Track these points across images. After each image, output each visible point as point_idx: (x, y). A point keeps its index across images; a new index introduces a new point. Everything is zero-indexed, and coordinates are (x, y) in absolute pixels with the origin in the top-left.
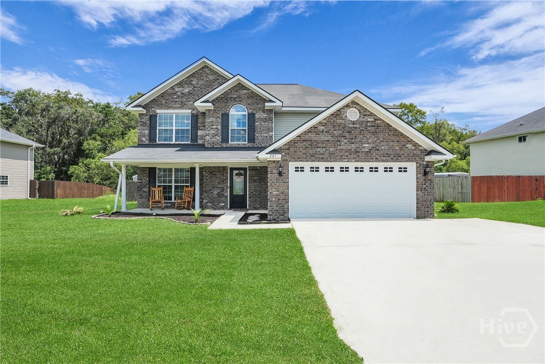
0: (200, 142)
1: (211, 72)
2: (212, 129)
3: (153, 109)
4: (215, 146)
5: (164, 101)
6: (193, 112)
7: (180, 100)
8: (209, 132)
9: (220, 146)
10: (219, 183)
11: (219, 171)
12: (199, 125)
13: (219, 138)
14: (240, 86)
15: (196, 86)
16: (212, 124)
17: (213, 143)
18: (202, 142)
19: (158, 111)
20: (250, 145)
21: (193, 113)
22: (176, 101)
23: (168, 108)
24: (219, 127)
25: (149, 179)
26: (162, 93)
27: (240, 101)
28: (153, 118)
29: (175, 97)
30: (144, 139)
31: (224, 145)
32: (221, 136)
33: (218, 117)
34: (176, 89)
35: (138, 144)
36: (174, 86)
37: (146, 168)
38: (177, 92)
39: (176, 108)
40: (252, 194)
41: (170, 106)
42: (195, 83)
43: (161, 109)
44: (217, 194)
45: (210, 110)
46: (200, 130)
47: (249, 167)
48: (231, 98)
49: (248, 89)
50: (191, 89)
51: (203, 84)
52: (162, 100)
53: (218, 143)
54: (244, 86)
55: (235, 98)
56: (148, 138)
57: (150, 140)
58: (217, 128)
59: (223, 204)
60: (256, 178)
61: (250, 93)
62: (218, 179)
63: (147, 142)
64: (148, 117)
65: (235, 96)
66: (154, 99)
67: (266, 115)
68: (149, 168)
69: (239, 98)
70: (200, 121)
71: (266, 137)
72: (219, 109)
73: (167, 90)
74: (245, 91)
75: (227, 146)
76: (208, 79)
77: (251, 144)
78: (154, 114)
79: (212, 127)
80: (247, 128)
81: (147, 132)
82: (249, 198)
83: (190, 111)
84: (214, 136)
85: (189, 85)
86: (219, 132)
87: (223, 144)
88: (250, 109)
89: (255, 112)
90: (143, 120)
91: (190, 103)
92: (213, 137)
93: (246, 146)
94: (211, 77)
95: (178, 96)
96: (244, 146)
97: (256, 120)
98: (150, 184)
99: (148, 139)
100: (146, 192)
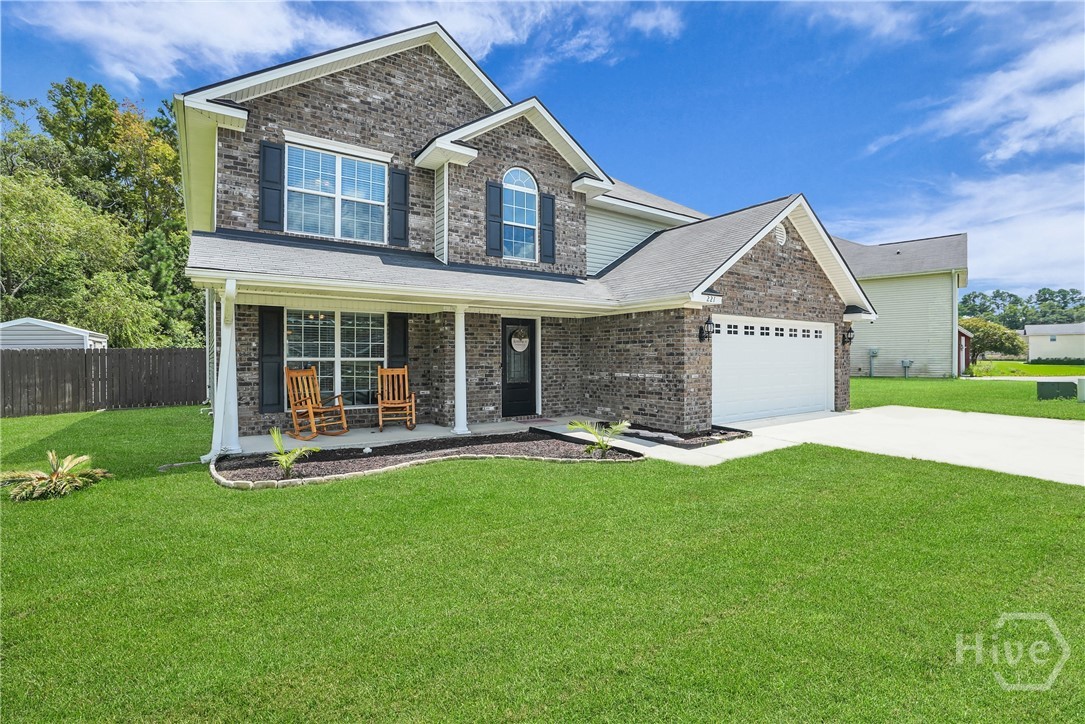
0: (415, 245)
1: (441, 67)
2: (465, 216)
3: (270, 125)
4: (472, 262)
5: (307, 110)
6: (396, 162)
7: (359, 119)
8: (459, 224)
9: (483, 263)
10: (481, 355)
11: (481, 326)
12: (412, 200)
13: (480, 243)
14: (523, 126)
15: (402, 91)
16: (464, 203)
17: (468, 253)
18: (419, 247)
19: (289, 135)
20: (544, 267)
21: (396, 166)
22: (347, 120)
23: (323, 134)
24: (482, 215)
25: (261, 344)
26: (302, 85)
27: (526, 161)
28: (271, 155)
29: (344, 106)
30: (239, 214)
31: (493, 261)
32: (484, 239)
33: (479, 190)
34: (347, 84)
35: (219, 229)
36: (341, 73)
37: (250, 307)
38: (349, 94)
39: (346, 139)
40: (549, 382)
41: (327, 128)
42: (399, 82)
43: (300, 130)
44: (477, 384)
45: (460, 167)
46: (414, 213)
47: (543, 319)
48: (507, 148)
49: (541, 138)
50: (388, 96)
51: (421, 93)
52: (302, 104)
53: (478, 255)
54: (532, 128)
55: (515, 150)
56: (255, 213)
57: (263, 220)
58: (475, 217)
59: (492, 408)
60: (556, 344)
61: (545, 147)
62: (480, 345)
63: (251, 226)
64: (253, 146)
65: (515, 147)
66: (274, 96)
67: (574, 205)
68: (260, 306)
69: (524, 153)
70: (413, 189)
71: (575, 253)
72: (481, 169)
73: (317, 80)
74: (535, 141)
75: (499, 265)
76: (433, 84)
77: (547, 265)
78: (273, 140)
79: (465, 211)
80: (536, 227)
81: (250, 193)
82: (544, 390)
83: (387, 157)
84: (470, 234)
85: (384, 85)
86: (482, 227)
87: (490, 258)
88: (545, 184)
89: (553, 193)
90: (235, 153)
91: (386, 134)
92: (467, 237)
93: (538, 269)
94: (443, 83)
95: (353, 108)
96: (533, 269)
97: (557, 213)
98: (265, 359)
99: (255, 215)
100: (249, 384)
